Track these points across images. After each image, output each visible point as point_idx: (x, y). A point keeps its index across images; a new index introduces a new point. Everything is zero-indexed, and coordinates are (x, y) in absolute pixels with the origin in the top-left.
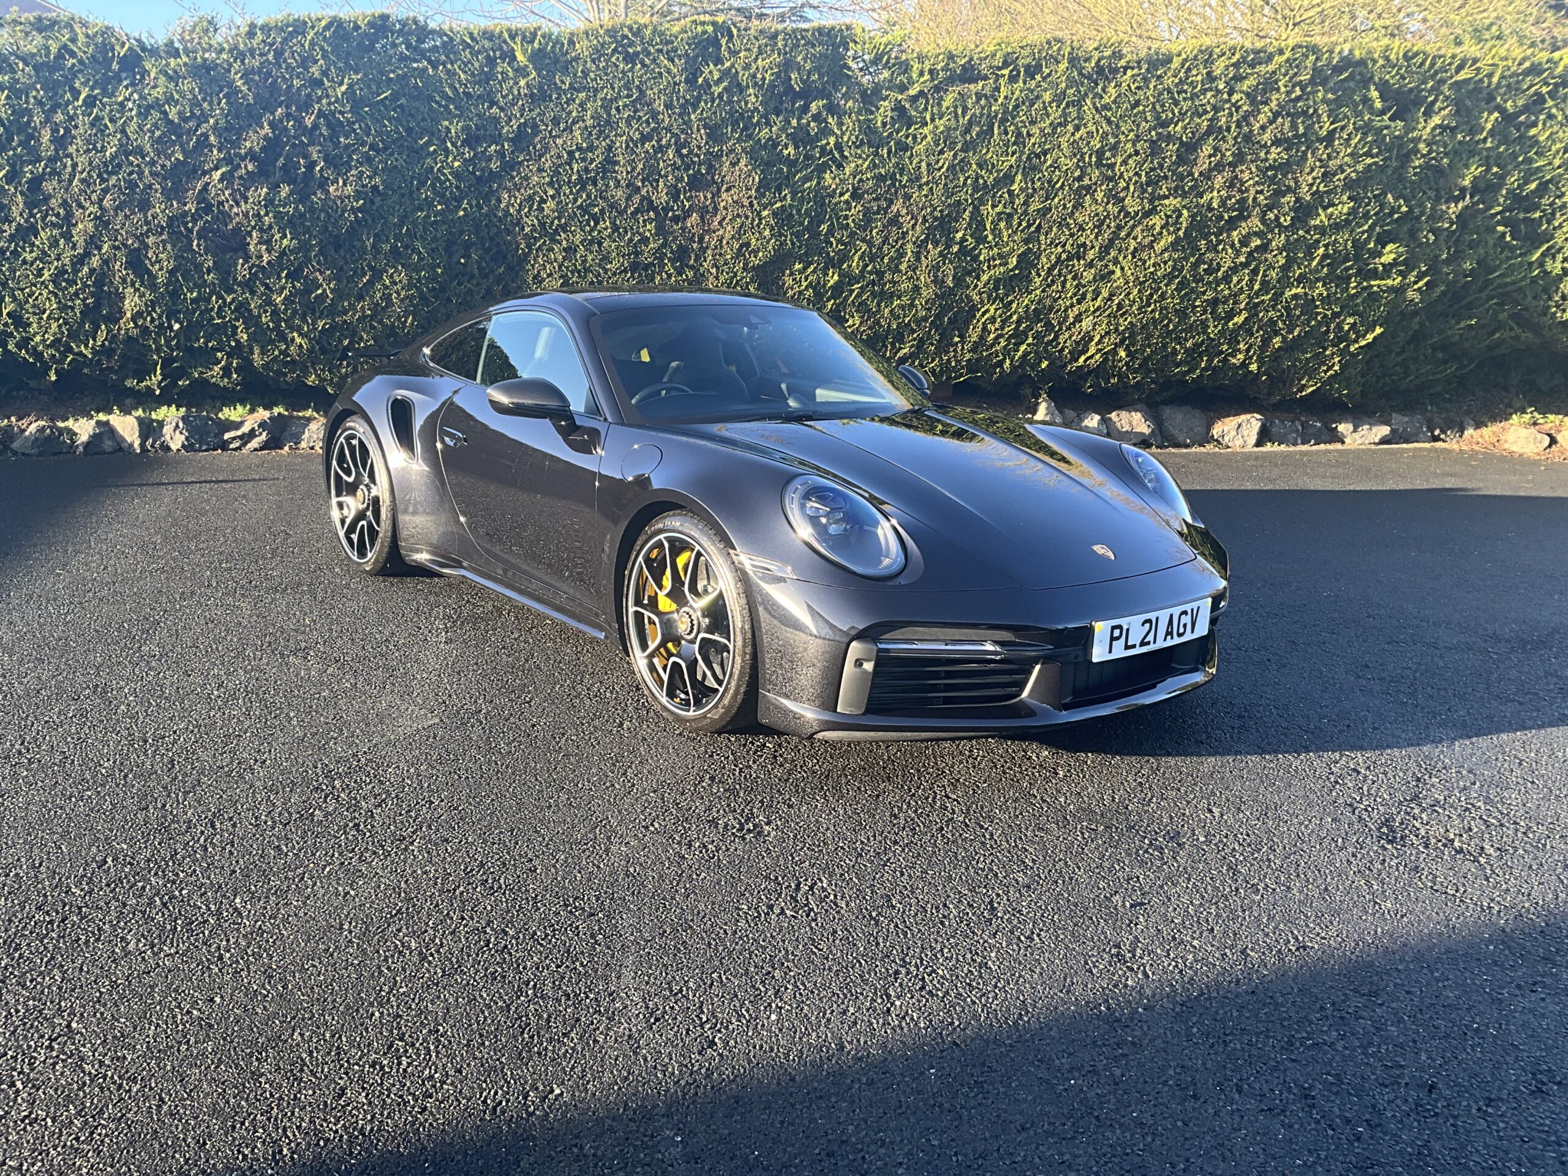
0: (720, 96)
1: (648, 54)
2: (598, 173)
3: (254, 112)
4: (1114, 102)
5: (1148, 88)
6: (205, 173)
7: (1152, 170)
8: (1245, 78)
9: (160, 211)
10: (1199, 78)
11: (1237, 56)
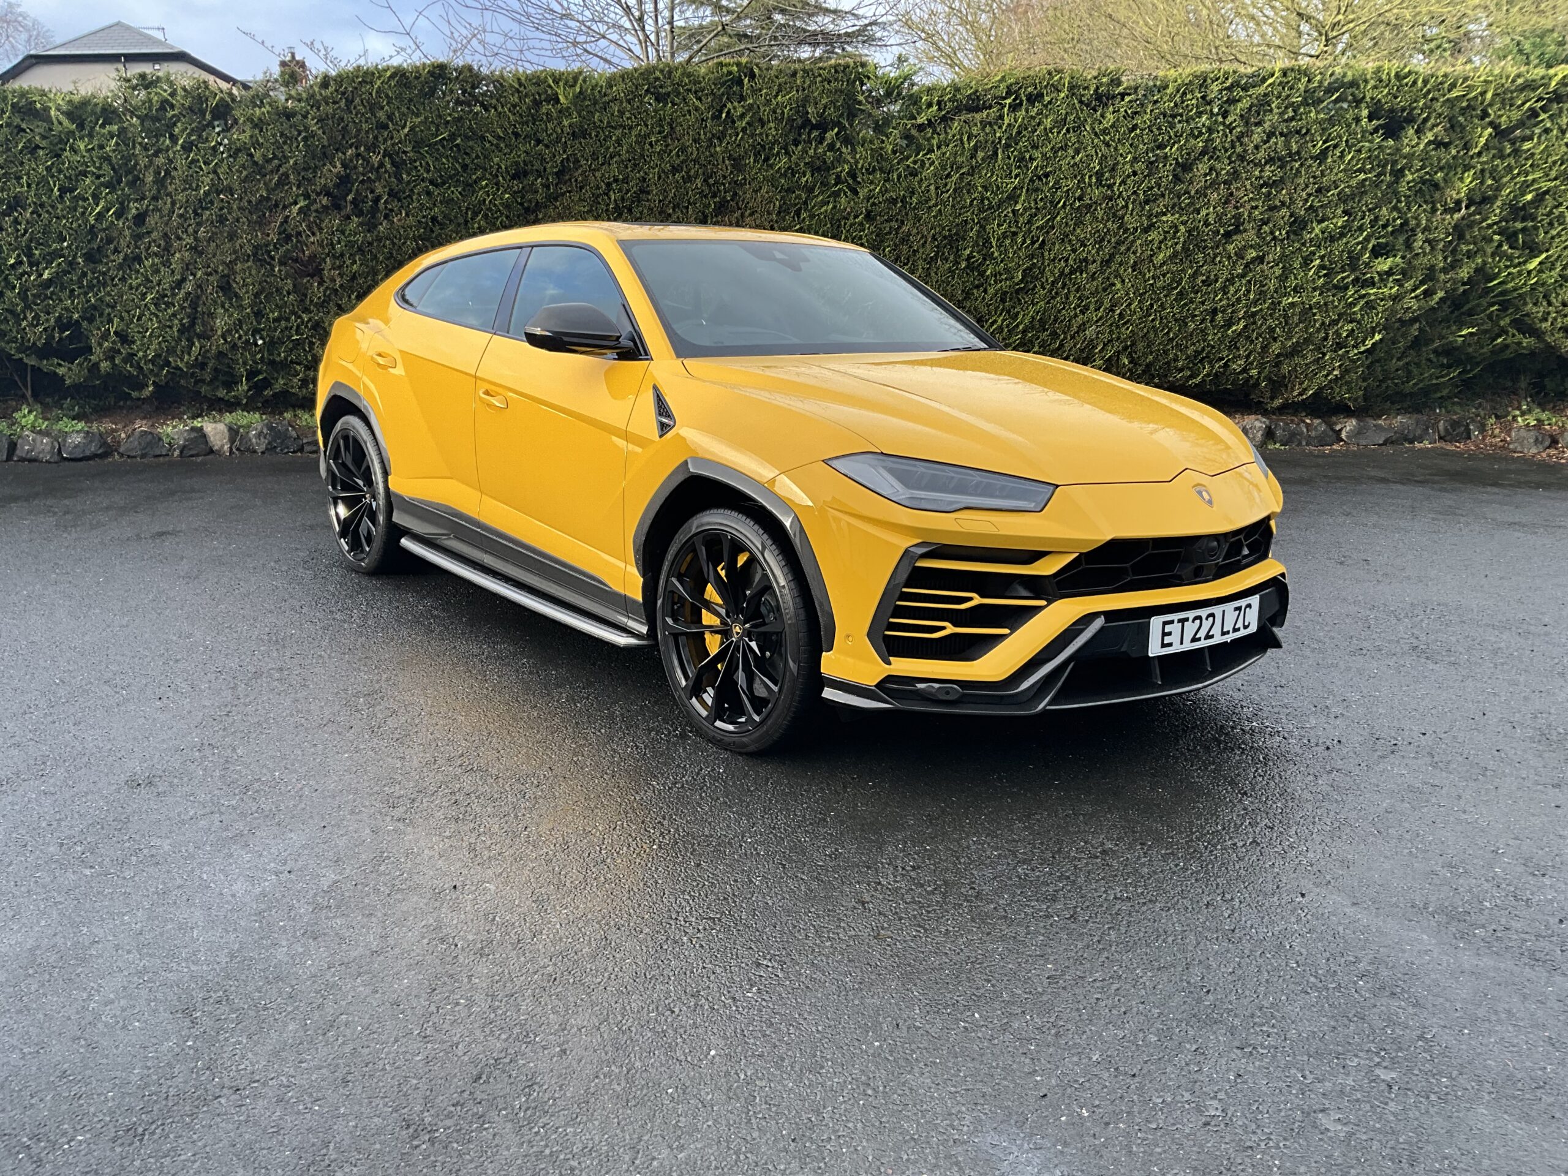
0: (744, 130)
1: (679, 93)
2: (633, 202)
3: (329, 153)
4: (1112, 126)
5: (1146, 113)
6: (285, 207)
7: (1151, 188)
8: (1239, 101)
9: (245, 240)
10: (1194, 101)
11: (1230, 80)
